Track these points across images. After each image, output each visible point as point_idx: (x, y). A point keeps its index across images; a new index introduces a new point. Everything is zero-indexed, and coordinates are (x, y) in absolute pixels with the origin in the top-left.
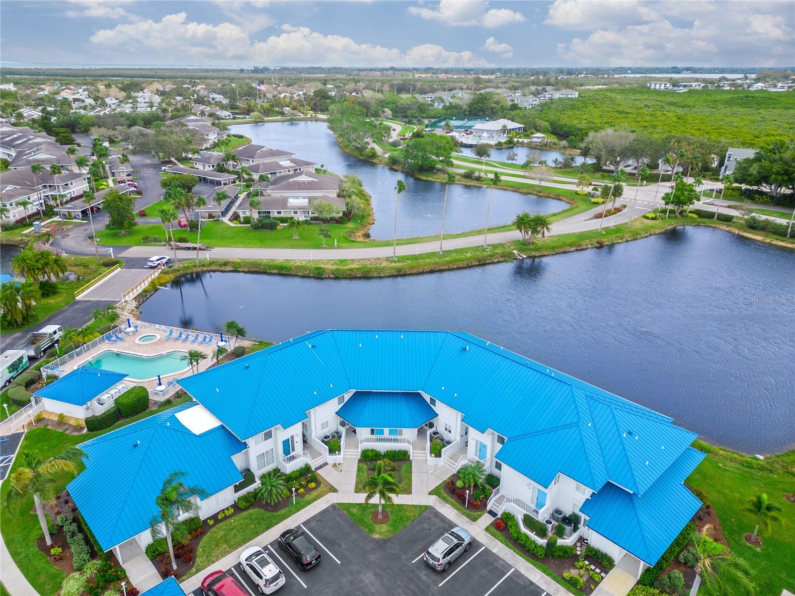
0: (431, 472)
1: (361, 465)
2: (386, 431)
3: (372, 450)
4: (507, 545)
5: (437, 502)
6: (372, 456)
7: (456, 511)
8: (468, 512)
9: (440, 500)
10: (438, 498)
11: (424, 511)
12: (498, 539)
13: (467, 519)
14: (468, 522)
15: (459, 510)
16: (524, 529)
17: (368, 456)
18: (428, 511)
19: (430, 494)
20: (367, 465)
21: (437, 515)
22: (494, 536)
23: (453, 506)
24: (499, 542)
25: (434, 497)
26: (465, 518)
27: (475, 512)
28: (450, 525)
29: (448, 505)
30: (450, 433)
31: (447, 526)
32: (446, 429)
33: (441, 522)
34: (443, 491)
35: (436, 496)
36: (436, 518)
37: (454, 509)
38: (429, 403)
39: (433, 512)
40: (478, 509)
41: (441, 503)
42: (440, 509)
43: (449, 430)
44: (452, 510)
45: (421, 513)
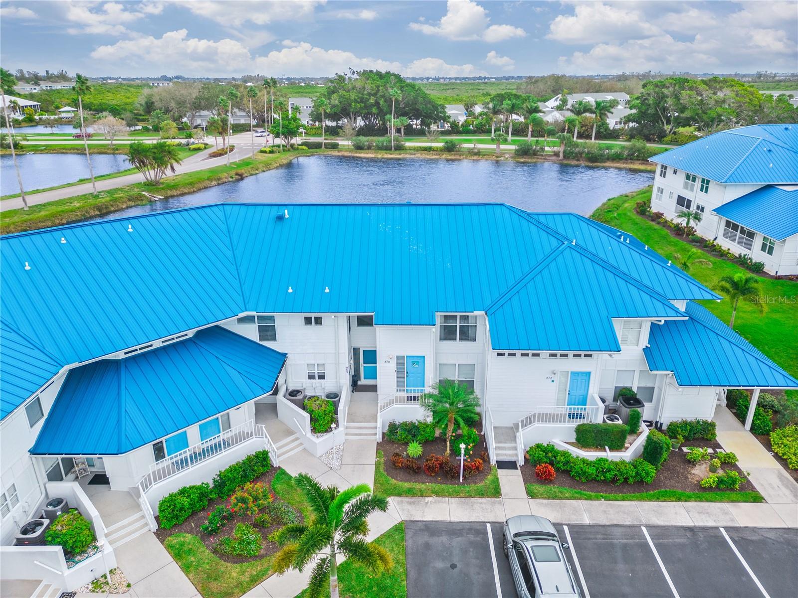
0: (336, 463)
1: (173, 540)
2: (193, 432)
3: (183, 492)
4: (589, 498)
5: (406, 506)
6: (192, 505)
7: (453, 500)
8: (473, 487)
9: (406, 499)
10: (397, 498)
11: (403, 539)
12: (567, 498)
13: (484, 500)
14: (494, 503)
15: (455, 494)
16: (591, 455)
17: (181, 509)
18: (410, 534)
20: (190, 532)
21: (431, 528)
22: (555, 497)
23: (437, 494)
24: (574, 502)
26: (480, 500)
27: (482, 480)
28: (473, 531)
29: (430, 499)
30: (322, 381)
31: (472, 537)
32: (311, 377)
33: (454, 536)
34: (393, 481)
35: (392, 497)
36: (438, 536)
37: (447, 499)
38: (258, 341)
39: (421, 530)
40: (482, 472)
41: (414, 503)
42: (425, 514)
43: (319, 376)
44: (445, 502)
45: (403, 547)
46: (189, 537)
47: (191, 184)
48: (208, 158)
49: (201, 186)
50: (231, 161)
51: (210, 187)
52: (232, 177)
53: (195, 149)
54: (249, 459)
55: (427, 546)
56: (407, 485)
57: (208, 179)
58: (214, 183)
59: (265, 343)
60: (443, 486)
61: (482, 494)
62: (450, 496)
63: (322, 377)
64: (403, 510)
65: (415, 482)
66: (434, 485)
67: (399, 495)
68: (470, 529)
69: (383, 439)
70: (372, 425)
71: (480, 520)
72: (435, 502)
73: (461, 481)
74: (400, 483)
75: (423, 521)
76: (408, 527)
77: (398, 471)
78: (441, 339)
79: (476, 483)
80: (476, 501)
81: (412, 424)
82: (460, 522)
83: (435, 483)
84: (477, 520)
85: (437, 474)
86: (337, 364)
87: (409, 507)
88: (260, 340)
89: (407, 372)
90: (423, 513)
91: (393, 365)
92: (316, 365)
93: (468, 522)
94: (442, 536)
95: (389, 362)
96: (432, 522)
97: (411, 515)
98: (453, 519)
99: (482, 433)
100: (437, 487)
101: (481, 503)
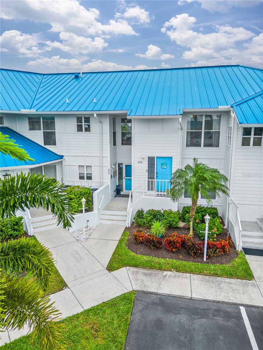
0: (83, 237)
7: (195, 276)
8: (219, 266)
11: (129, 311)
14: (245, 285)
15: (198, 271)
19: (110, 268)
21: (167, 303)
23: (178, 269)
28: (222, 313)
29: (169, 273)
31: (220, 320)
32: (82, 178)
33: (196, 317)
35: (128, 268)
36: (176, 314)
37: (188, 275)
39: (154, 303)
41: (150, 275)
42: (161, 287)
44: (186, 278)
56: (145, 258)
60: (185, 263)
61: (231, 275)
62: (192, 272)
64: (137, 280)
65: (156, 256)
66: (174, 261)
67: (136, 266)
68: (218, 311)
69: (131, 225)
70: (123, 213)
71: (230, 301)
72: (175, 276)
73: (205, 259)
74: (139, 256)
75: (157, 294)
76: (139, 298)
78: (187, 146)
79: (222, 263)
80: (223, 280)
82: (205, 300)
83: (176, 259)
84: (226, 300)
85: (178, 251)
87: (144, 278)
89: (157, 173)
90: (160, 285)
91: (145, 165)
92: (85, 167)
93: (214, 301)
94: (180, 314)
95: (142, 162)
96: (169, 296)
97: (145, 286)
98: (195, 296)
100: (178, 263)
101: (230, 283)
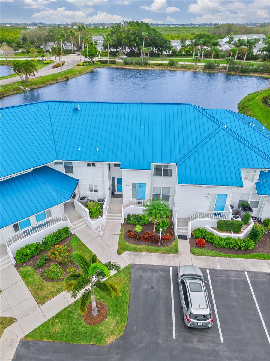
0: (101, 233)
1: (23, 269)
2: (33, 219)
3: (27, 247)
4: (221, 256)
5: (133, 257)
6: (32, 253)
7: (155, 254)
8: (165, 248)
9: (133, 253)
10: (128, 252)
11: (130, 273)
12: (210, 256)
13: (170, 255)
14: (174, 257)
15: (156, 251)
16: (224, 235)
17: (26, 255)
18: (133, 270)
19: (119, 253)
20: (31, 265)
21: (144, 268)
22: (204, 255)
23: (148, 251)
24: (213, 258)
25: (125, 254)
26: (168, 255)
27: (170, 245)
28: (163, 270)
29: (144, 253)
30: (96, 193)
31: (162, 273)
32: (91, 191)
33: (154, 273)
34: (128, 244)
35: (126, 252)
36: (147, 272)
37: (152, 253)
38: (65, 173)
39: (139, 269)
40: (170, 241)
41: (136, 255)
42: (141, 261)
43: (95, 190)
44: (151, 255)
45: (129, 277)
46: (30, 268)
47: (43, 82)
48: (52, 68)
49: (48, 84)
50: (63, 70)
51: (53, 84)
52: (63, 79)
53: (46, 63)
54: (60, 231)
55: (141, 277)
56: (134, 246)
57: (51, 80)
58: (54, 82)
59: (68, 174)
60: (151, 247)
61: (169, 252)
62: (154, 252)
63: (96, 191)
64: (131, 258)
65: (138, 244)
66: (146, 246)
67: (130, 251)
68: (162, 269)
69: (124, 222)
70: (119, 215)
71: (167, 265)
72: (147, 255)
73: (160, 245)
74: (131, 245)
75: (140, 264)
76: (133, 267)
77: (130, 239)
78: (154, 175)
79: (167, 246)
80: (166, 255)
81: (138, 215)
82: (158, 266)
83: (147, 245)
84: (166, 265)
85: (148, 241)
86: (103, 186)
87: (134, 257)
88: (66, 173)
89: (137, 191)
91: (130, 187)
92: (93, 185)
93: (161, 266)
94: (148, 272)
95: (128, 185)
96: (144, 265)
97: (135, 261)
98: (154, 264)
99: (172, 221)
100: (148, 247)
101: (168, 256)
